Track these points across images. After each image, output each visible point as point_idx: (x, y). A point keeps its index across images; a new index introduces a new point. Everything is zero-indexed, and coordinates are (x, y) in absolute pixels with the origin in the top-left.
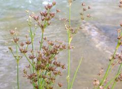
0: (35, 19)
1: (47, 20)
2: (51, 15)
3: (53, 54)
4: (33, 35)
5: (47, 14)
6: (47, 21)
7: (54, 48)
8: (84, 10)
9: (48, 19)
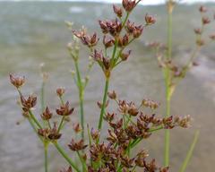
0: (85, 41)
1: (120, 45)
2: (131, 31)
3: (135, 138)
4: (83, 81)
5: (119, 28)
6: (118, 49)
7: (139, 125)
8: (205, 22)
9: (124, 43)
